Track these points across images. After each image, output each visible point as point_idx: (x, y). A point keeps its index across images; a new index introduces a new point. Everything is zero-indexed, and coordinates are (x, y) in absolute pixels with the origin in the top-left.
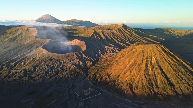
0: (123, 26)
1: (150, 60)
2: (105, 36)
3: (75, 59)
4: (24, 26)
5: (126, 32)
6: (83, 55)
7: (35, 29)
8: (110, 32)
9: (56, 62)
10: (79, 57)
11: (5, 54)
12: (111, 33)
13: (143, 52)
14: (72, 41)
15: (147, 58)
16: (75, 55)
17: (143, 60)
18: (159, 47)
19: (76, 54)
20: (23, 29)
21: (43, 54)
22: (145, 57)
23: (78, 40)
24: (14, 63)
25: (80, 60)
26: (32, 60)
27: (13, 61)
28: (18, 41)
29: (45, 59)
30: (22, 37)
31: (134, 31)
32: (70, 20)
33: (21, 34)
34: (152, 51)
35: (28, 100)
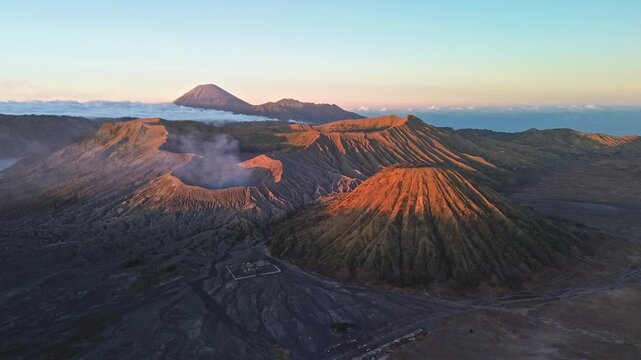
0: (407, 123)
1: (412, 203)
2: (347, 149)
3: (247, 203)
4: (134, 119)
5: (411, 139)
6: (271, 194)
7: (163, 127)
8: (366, 137)
9: (200, 207)
10: (258, 197)
11: (81, 188)
12: (368, 142)
13: (400, 185)
14: (252, 160)
15: (405, 200)
16: (248, 193)
17: (395, 203)
18: (440, 175)
19: (252, 192)
20: (132, 127)
21: (171, 190)
22: (401, 197)
23: (266, 158)
24: (101, 209)
25: (258, 205)
26: (143, 202)
27: (99, 204)
28: (116, 159)
29: (175, 201)
30: (126, 148)
31: (438, 135)
32: (274, 101)
33: (126, 140)
34: (420, 184)
35: (124, 274)
